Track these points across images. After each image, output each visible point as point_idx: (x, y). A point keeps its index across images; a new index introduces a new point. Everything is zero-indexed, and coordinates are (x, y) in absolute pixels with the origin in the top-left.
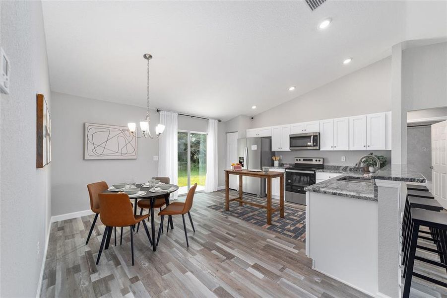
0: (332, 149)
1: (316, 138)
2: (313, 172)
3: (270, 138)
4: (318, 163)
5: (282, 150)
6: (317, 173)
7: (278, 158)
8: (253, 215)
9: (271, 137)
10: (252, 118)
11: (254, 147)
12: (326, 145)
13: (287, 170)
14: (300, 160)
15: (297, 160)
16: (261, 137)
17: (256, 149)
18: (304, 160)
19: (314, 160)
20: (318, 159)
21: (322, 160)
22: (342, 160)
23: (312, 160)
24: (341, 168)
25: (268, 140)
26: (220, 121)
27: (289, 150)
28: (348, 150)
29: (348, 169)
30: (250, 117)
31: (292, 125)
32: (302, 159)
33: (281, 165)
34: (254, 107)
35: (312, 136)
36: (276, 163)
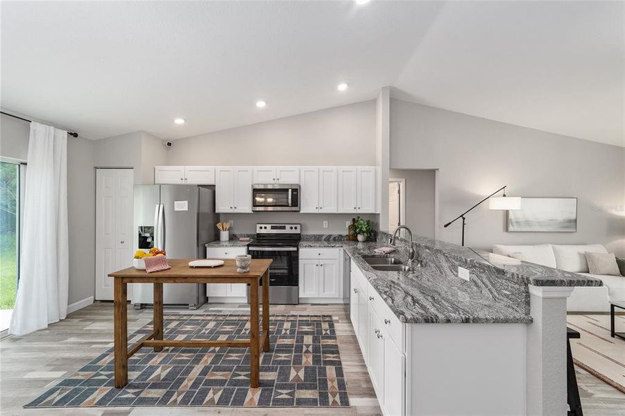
0: (317, 211)
1: (294, 193)
2: (295, 249)
3: (212, 188)
4: (294, 231)
5: (236, 211)
6: (300, 250)
7: (227, 226)
8: (204, 372)
9: (215, 186)
10: (169, 144)
11: (182, 206)
12: (308, 205)
13: (251, 248)
14: (265, 228)
15: (261, 228)
16: (198, 186)
17: (186, 209)
18: (272, 228)
19: (288, 227)
20: (294, 226)
21: (298, 226)
22: (324, 226)
23: (284, 228)
24: (324, 238)
25: (208, 191)
26: (75, 135)
27: (251, 212)
28: (335, 212)
29: (332, 238)
30: (163, 141)
31: (256, 168)
32: (269, 226)
33: (233, 238)
34: (179, 121)
35: (290, 190)
36: (224, 235)
